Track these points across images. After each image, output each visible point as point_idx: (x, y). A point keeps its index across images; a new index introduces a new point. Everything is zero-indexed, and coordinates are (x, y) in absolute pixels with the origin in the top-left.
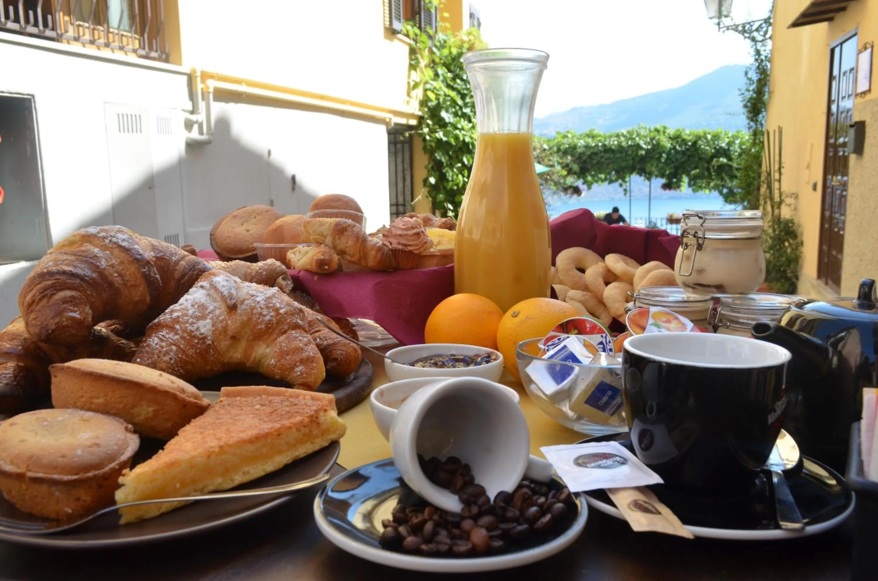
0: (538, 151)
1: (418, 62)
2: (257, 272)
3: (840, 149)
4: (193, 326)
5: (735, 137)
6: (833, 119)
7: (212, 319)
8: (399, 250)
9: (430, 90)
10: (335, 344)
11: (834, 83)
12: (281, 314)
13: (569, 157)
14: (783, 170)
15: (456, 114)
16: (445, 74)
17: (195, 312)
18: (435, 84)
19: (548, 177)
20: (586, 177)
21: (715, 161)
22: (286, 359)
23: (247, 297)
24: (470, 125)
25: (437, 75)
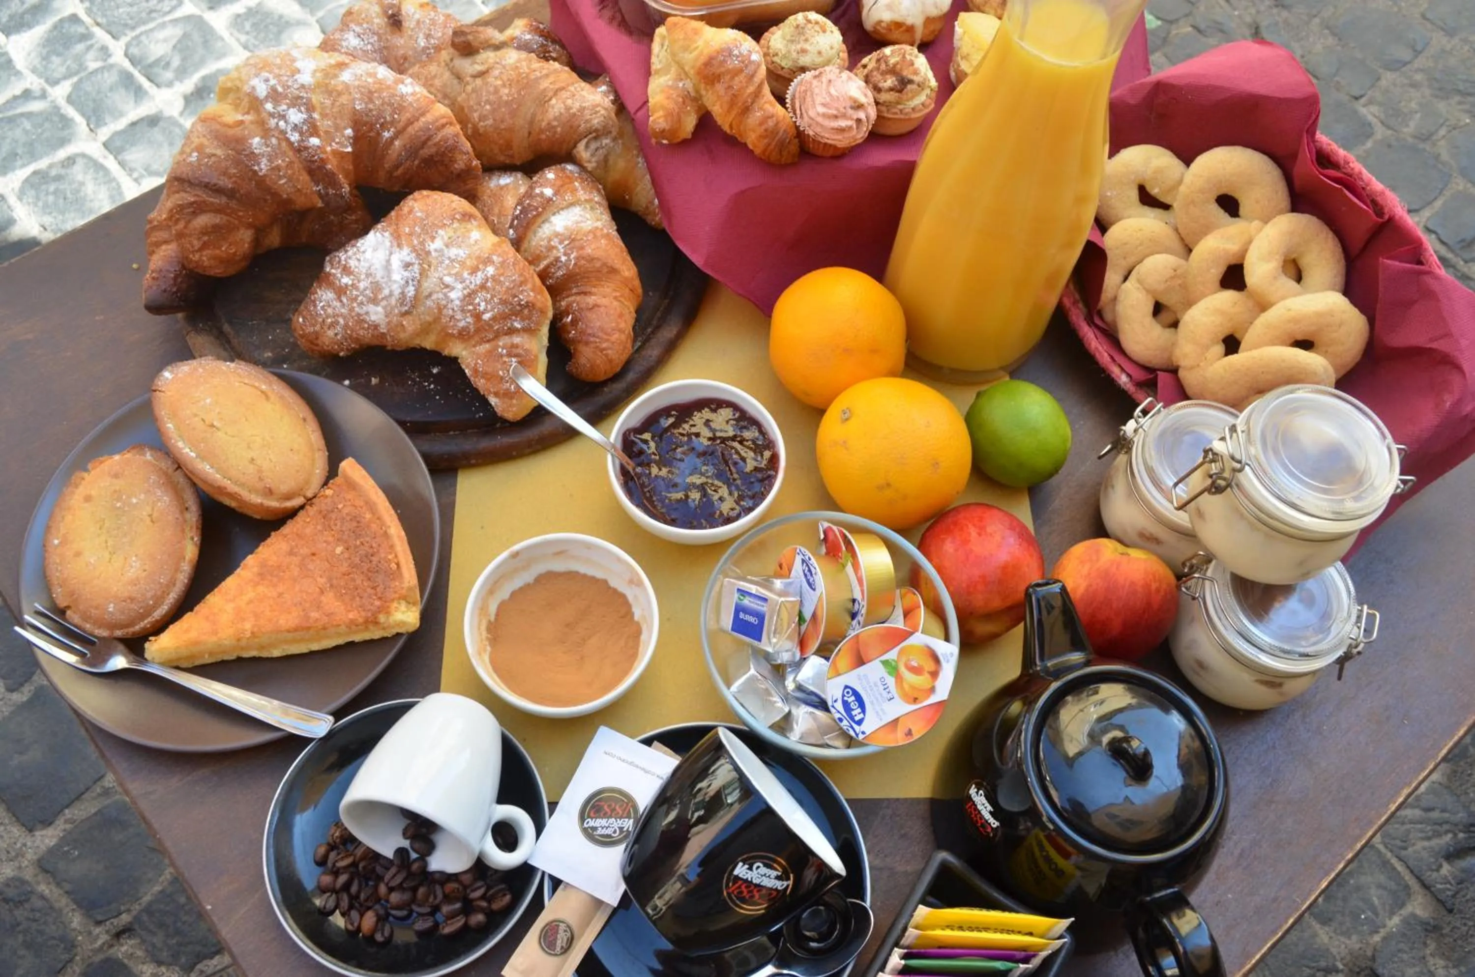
4: (362, 308)
7: (384, 308)
12: (485, 320)
23: (438, 289)
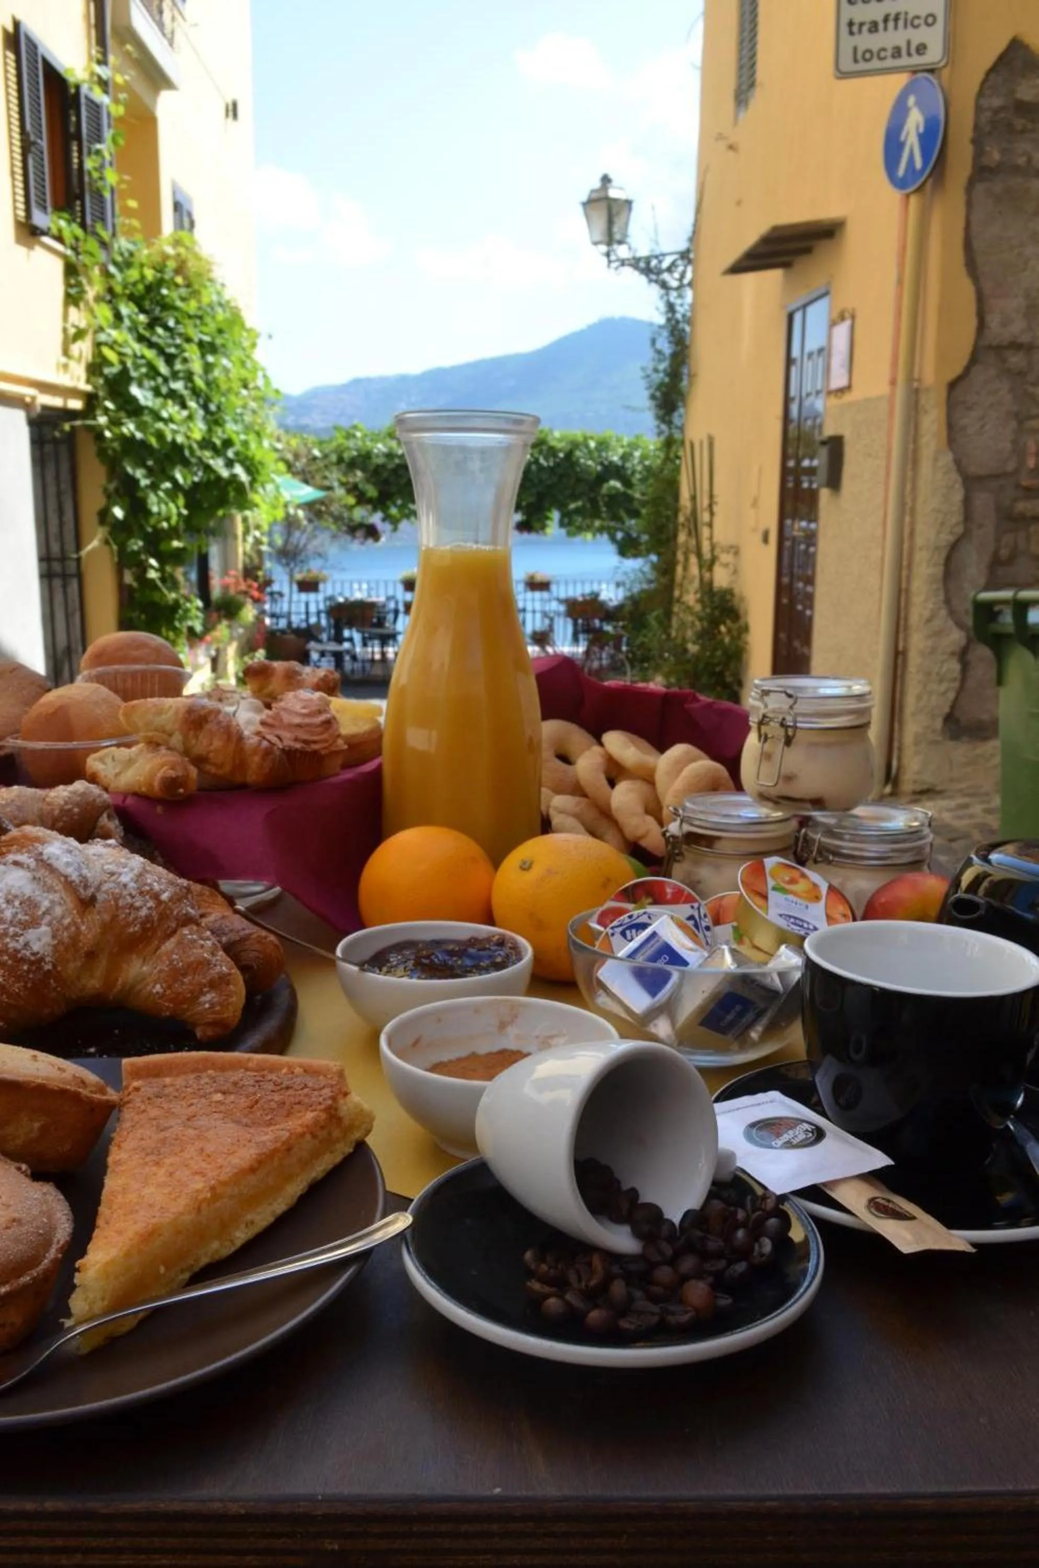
0: (304, 460)
1: (83, 292)
2: (62, 810)
3: (804, 478)
4: (17, 941)
5: (633, 446)
6: (792, 427)
7: (49, 924)
8: (296, 750)
9: (106, 344)
10: (243, 940)
11: (794, 370)
12: (164, 902)
13: (359, 473)
14: (715, 509)
15: (157, 392)
16: (134, 316)
17: (17, 913)
18: (114, 334)
19: (323, 508)
20: (388, 508)
21: (605, 489)
22: (183, 983)
23: (105, 878)
24: (185, 413)
25: (118, 317)
